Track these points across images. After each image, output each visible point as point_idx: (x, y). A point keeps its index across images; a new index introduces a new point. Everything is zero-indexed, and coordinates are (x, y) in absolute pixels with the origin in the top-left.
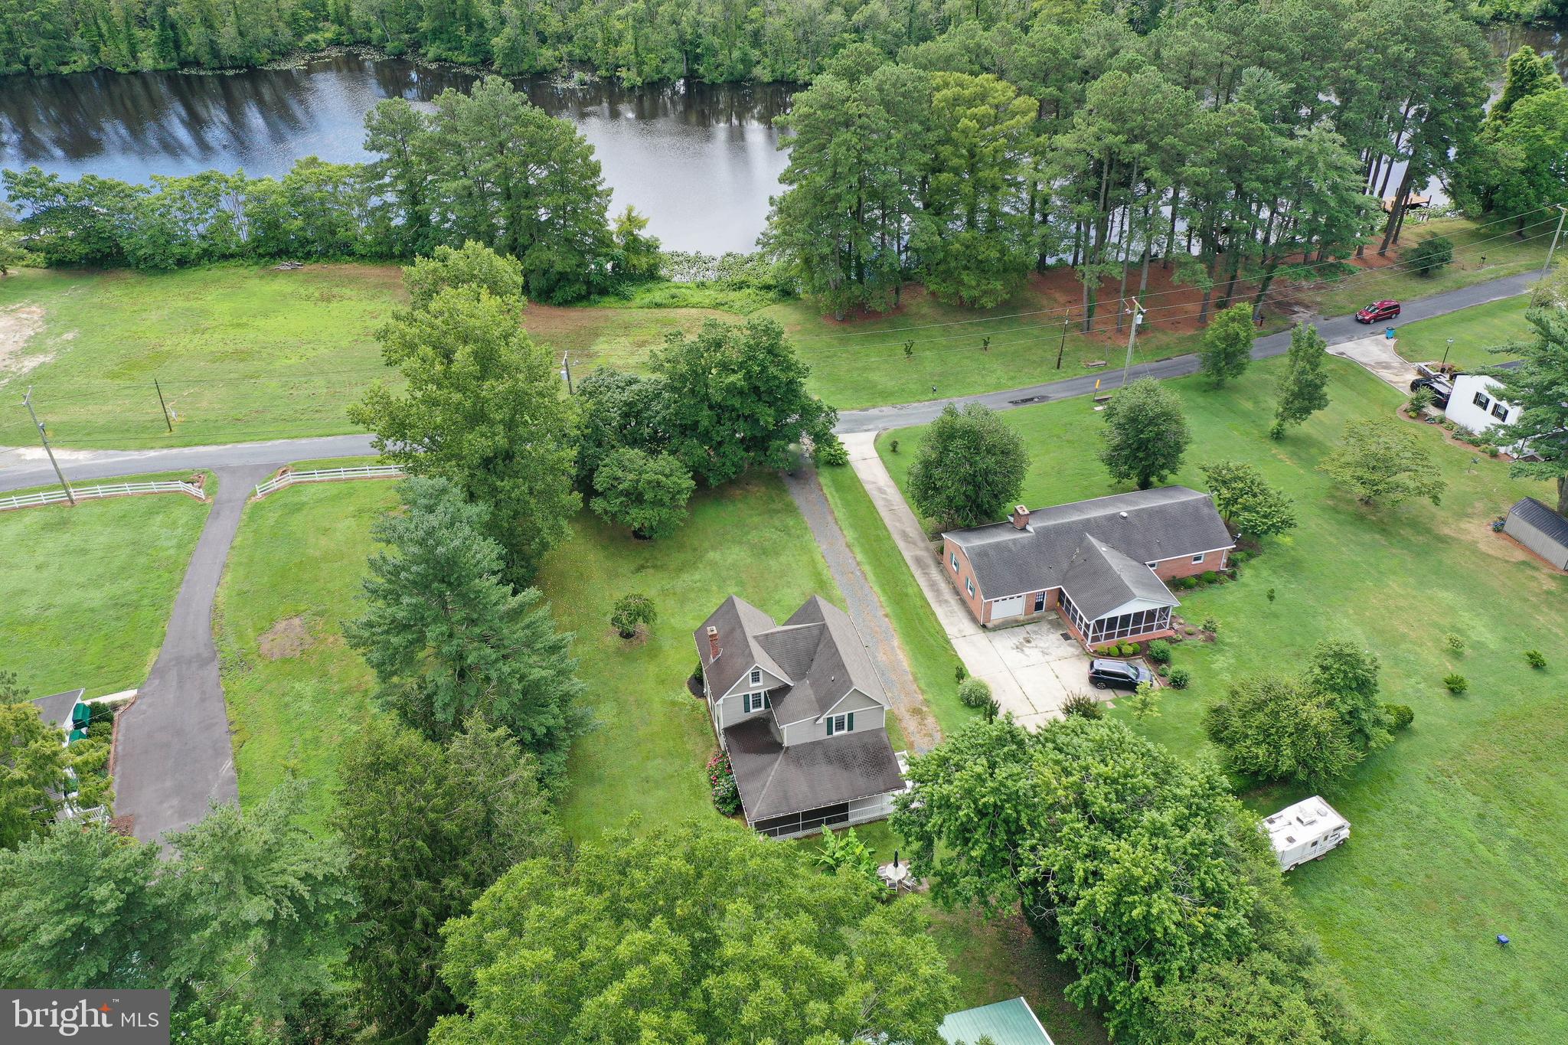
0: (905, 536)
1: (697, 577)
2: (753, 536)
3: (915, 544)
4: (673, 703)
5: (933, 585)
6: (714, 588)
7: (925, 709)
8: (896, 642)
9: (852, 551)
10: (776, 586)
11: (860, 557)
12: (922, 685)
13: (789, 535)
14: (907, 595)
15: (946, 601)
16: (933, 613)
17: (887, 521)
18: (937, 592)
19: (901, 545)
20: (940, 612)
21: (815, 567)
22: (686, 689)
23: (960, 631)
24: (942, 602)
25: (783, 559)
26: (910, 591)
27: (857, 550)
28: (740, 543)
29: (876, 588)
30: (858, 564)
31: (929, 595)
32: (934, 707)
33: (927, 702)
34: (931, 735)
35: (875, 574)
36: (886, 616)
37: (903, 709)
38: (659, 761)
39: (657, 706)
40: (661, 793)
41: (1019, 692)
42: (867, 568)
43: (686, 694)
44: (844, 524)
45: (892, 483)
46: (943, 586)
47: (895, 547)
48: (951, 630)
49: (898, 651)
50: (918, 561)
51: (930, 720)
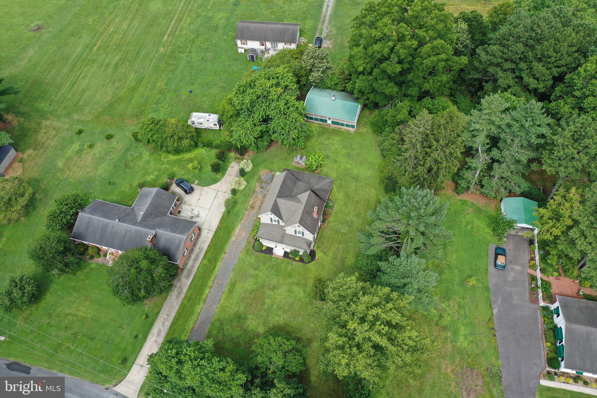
0: (179, 294)
1: (277, 318)
2: (237, 332)
3: (180, 286)
4: (325, 253)
5: (196, 259)
6: (275, 307)
7: (249, 207)
8: (233, 238)
9: (207, 297)
10: (251, 293)
11: (207, 291)
12: (242, 216)
13: (222, 324)
14: (209, 261)
15: (199, 248)
16: (209, 246)
17: (177, 308)
18: (198, 256)
19: (185, 289)
20: (206, 246)
21: (228, 296)
22: (317, 257)
23: (208, 233)
24: (201, 249)
25: (236, 309)
26: (206, 262)
27: (204, 297)
28: (245, 331)
29: (217, 269)
30: (211, 287)
31: (202, 256)
32: (246, 206)
33: (246, 209)
34: (256, 197)
35: (209, 278)
36: (225, 253)
37: (256, 210)
38: (342, 231)
39: (331, 254)
40: (347, 219)
41: (215, 201)
42: (210, 283)
43: (319, 255)
44: (194, 317)
45: (150, 335)
46: (193, 257)
47: (189, 289)
48: (211, 235)
49: (236, 234)
50: (188, 276)
51: (250, 203)
